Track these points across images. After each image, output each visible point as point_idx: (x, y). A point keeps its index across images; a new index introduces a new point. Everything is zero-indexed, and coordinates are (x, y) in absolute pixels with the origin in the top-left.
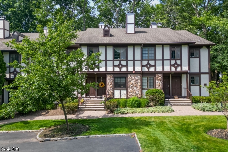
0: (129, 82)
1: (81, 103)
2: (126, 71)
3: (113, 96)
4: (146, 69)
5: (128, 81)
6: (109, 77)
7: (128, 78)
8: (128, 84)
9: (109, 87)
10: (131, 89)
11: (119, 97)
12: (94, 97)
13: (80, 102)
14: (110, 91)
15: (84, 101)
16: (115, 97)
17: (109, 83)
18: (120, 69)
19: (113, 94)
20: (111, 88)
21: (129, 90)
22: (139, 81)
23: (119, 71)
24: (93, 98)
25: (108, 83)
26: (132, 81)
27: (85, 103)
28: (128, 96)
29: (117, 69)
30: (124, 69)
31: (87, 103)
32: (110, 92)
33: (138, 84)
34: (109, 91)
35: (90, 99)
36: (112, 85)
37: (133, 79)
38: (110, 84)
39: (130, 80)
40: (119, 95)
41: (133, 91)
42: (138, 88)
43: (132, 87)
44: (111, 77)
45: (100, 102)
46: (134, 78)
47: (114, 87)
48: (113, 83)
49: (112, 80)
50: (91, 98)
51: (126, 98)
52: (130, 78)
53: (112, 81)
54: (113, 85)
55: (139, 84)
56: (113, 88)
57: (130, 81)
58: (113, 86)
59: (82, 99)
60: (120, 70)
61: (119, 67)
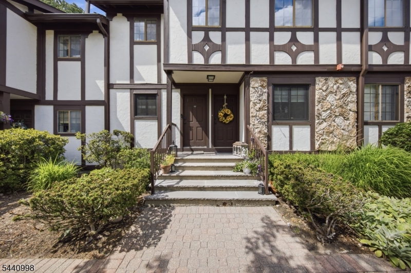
0: (319, 102)
1: (165, 168)
2: (313, 63)
3: (269, 147)
4: (375, 59)
5: (317, 97)
6: (257, 85)
7: (317, 87)
8: (316, 108)
9: (255, 116)
10: (325, 124)
11: (287, 149)
12: (204, 150)
13: (162, 166)
14: (259, 129)
15: (176, 161)
16: (275, 148)
17: (255, 104)
18: (294, 56)
19: (269, 138)
20: (263, 120)
21: (320, 128)
22: (353, 98)
23: (290, 63)
24: (202, 152)
25: (251, 103)
26: (331, 98)
27: (177, 168)
28: (317, 146)
29: (283, 59)
30: (305, 59)
31: (184, 168)
32: (260, 132)
33: (349, 108)
34: (257, 130)
35: (192, 154)
36: (266, 112)
37: (331, 92)
38: (258, 106)
39: (324, 94)
40: (288, 143)
41: (332, 129)
42: (348, 119)
43: (331, 117)
44: (262, 86)
45: (233, 164)
46: (335, 87)
47: (271, 116)
48: (268, 103)
49: (266, 94)
50: (195, 152)
51: (310, 153)
52: (324, 88)
53: (265, 97)
54: (268, 109)
55: (353, 106)
56: (268, 121)
57: (324, 99)
58: (268, 113)
59: (169, 154)
60: (294, 60)
61: (290, 53)
